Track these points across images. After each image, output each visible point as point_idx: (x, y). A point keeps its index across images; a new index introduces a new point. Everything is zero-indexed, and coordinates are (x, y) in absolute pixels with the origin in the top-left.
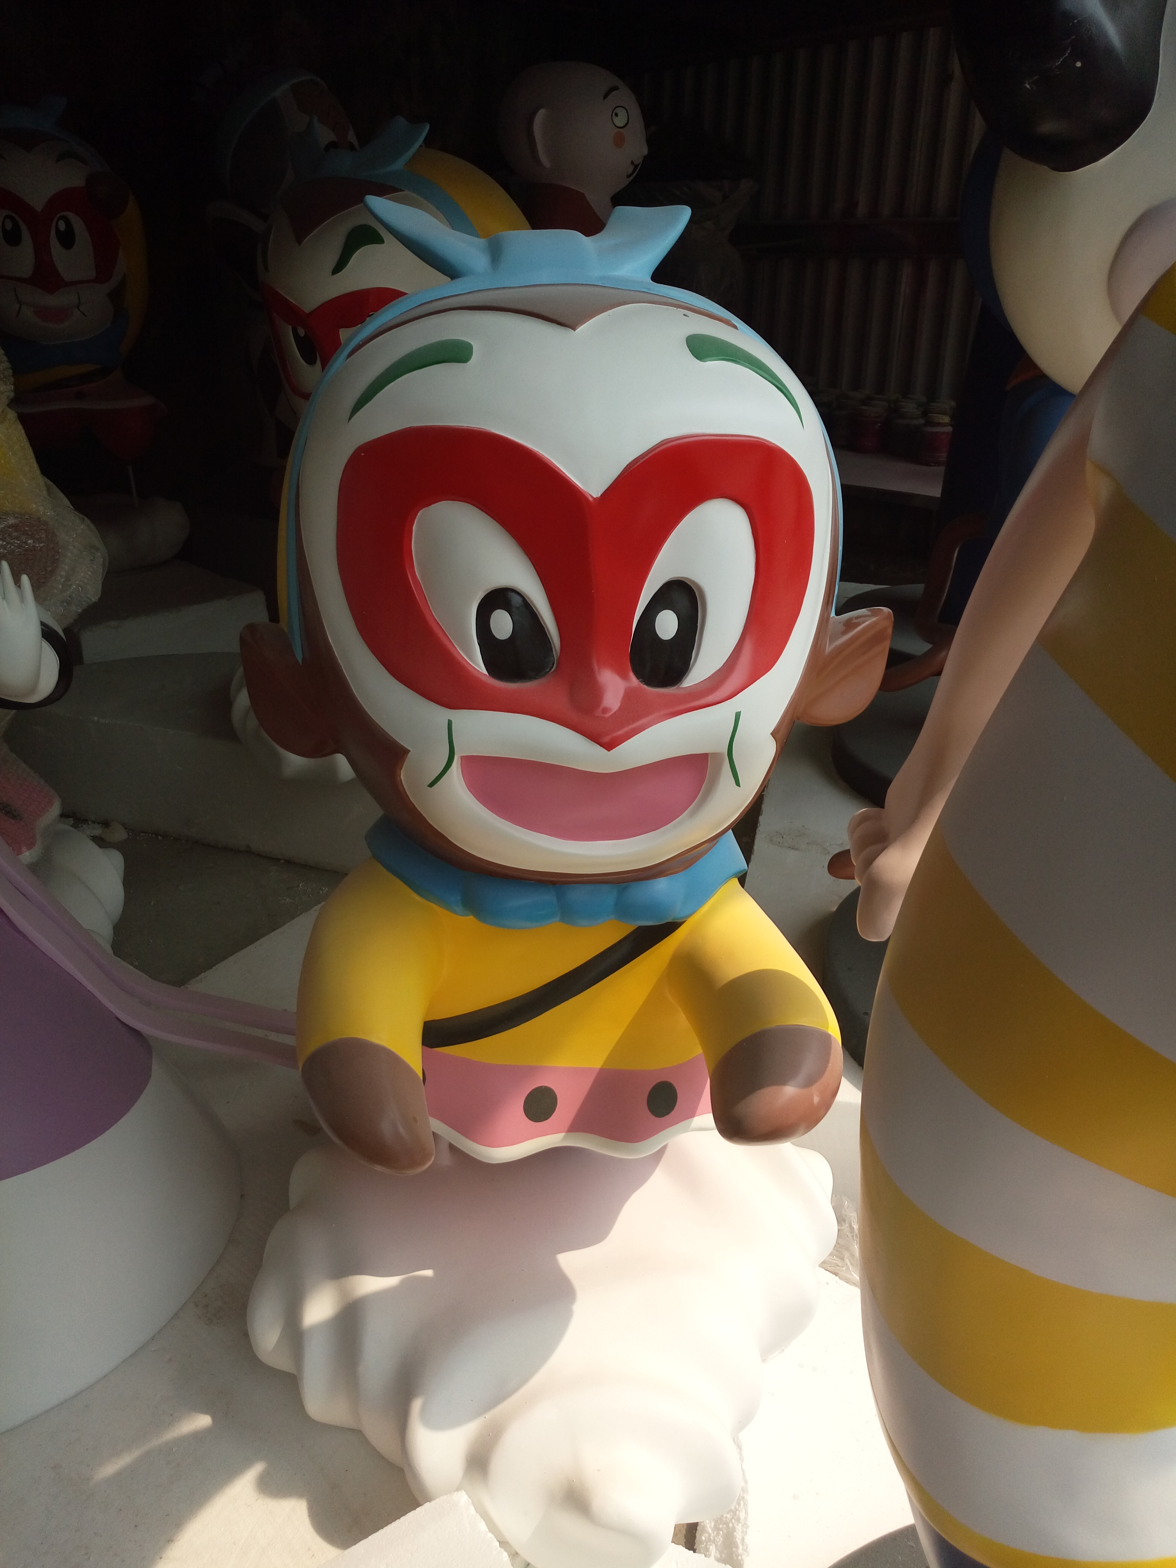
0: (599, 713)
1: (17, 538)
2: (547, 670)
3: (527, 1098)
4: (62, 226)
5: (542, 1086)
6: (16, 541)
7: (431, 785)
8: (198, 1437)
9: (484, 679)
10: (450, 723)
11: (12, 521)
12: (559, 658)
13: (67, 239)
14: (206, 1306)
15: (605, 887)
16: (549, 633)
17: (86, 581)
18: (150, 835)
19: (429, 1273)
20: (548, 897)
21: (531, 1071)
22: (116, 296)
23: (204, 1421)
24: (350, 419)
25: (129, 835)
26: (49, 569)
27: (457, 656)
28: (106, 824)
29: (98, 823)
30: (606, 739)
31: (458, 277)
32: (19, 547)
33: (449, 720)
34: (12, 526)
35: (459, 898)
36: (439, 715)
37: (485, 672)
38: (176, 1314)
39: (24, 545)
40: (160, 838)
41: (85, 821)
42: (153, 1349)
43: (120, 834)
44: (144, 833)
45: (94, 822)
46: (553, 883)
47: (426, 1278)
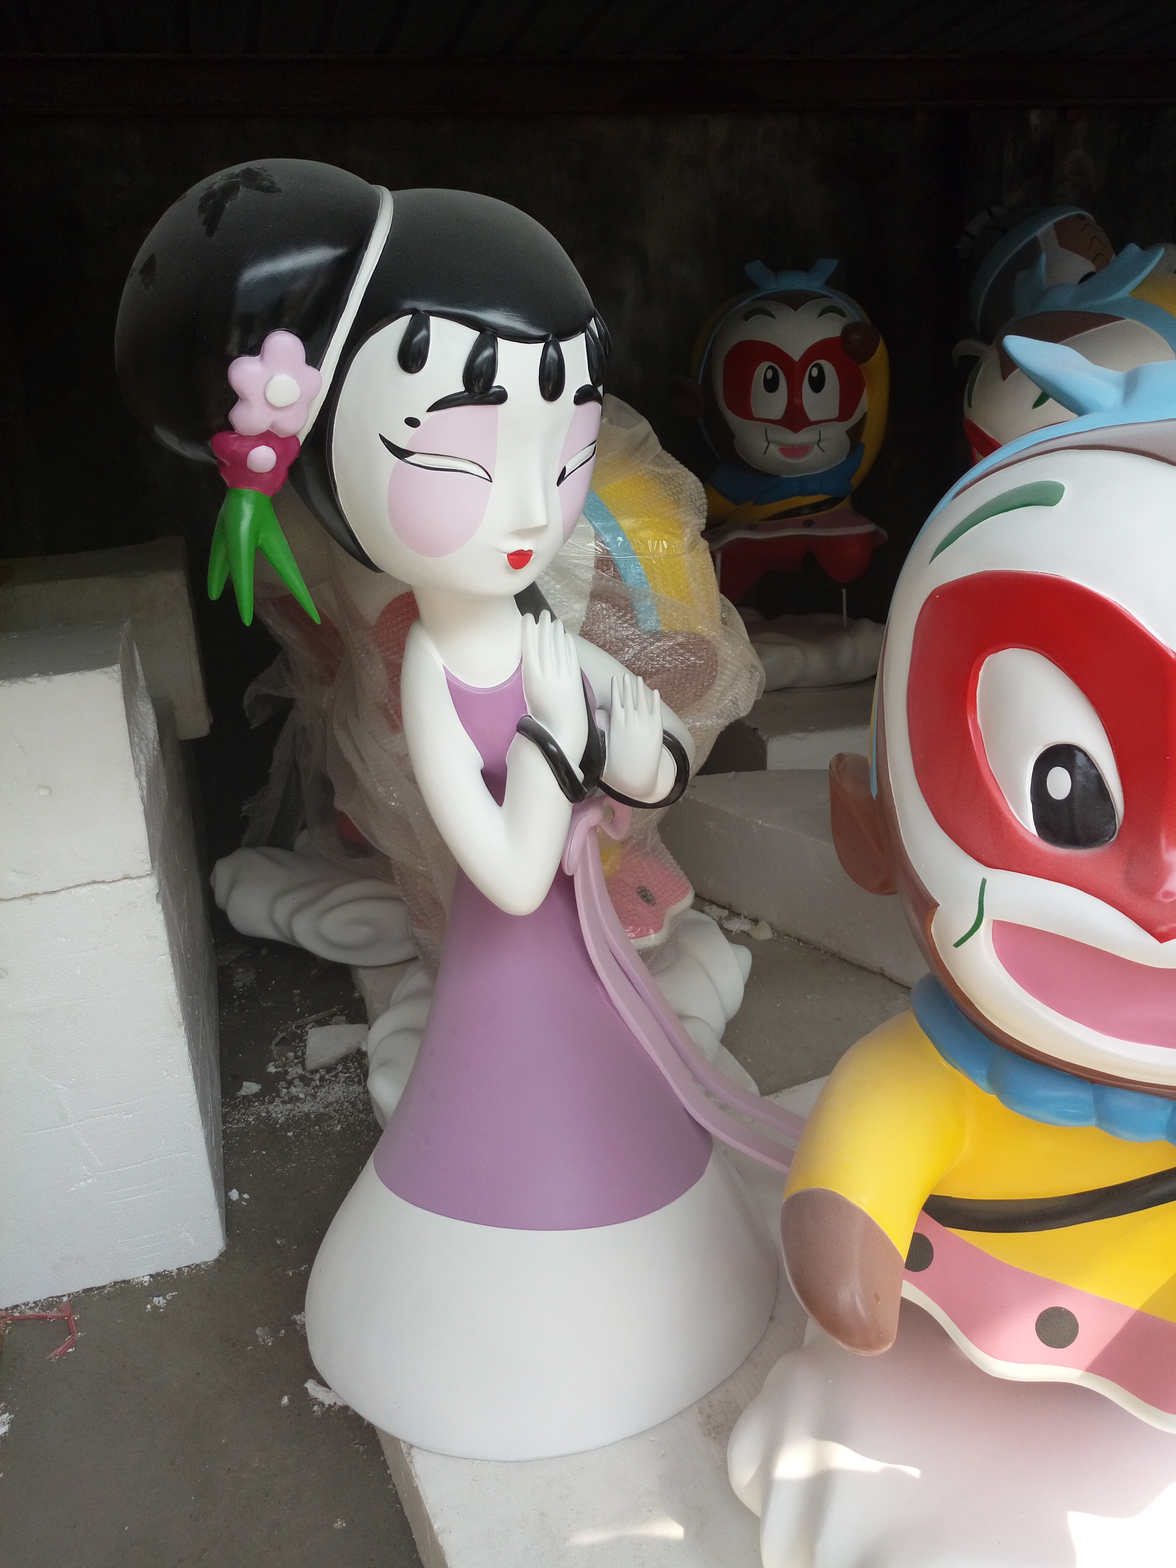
0: (1159, 896)
1: (681, 655)
2: (1107, 839)
3: (1040, 1315)
4: (815, 372)
5: (1062, 1308)
6: (680, 658)
7: (957, 945)
8: (667, 1544)
9: (1030, 839)
10: (984, 882)
11: (680, 639)
12: (1121, 828)
13: (818, 384)
14: (709, 1417)
15: (1158, 1101)
16: (1113, 799)
17: (738, 696)
18: (793, 940)
19: (915, 1472)
20: (1085, 1095)
21: (1050, 1286)
22: (855, 434)
23: (675, 1531)
24: (931, 562)
25: (774, 936)
26: (706, 684)
27: (1005, 811)
28: (755, 921)
29: (750, 919)
30: (1163, 929)
31: (1083, 414)
32: (682, 663)
33: (983, 878)
34: (679, 644)
35: (984, 1072)
36: (976, 871)
37: (1034, 832)
38: (680, 1412)
39: (686, 661)
40: (801, 944)
41: (738, 915)
42: (652, 1439)
43: (764, 934)
44: (788, 936)
45: (746, 917)
46: (1093, 1082)
47: (909, 1478)
